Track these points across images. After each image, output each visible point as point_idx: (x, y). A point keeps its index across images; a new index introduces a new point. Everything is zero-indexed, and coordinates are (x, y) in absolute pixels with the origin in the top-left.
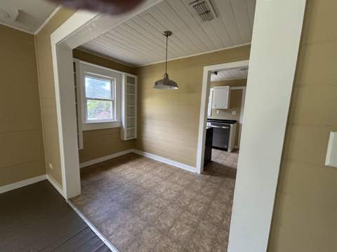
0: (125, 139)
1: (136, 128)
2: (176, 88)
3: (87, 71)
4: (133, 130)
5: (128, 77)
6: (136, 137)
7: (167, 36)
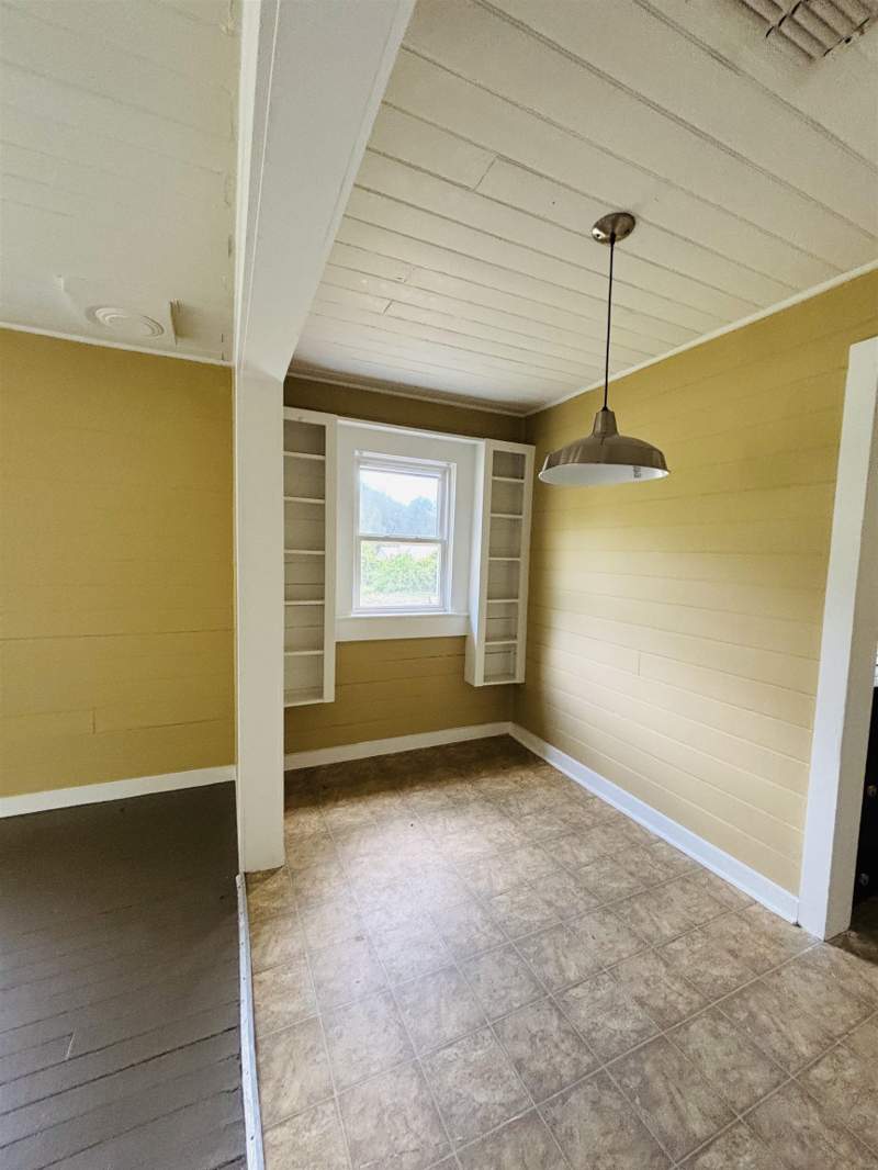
0: (479, 682)
1: (520, 643)
2: (660, 473)
3: (362, 450)
4: (509, 651)
5: (496, 453)
6: (519, 679)
7: (612, 240)
